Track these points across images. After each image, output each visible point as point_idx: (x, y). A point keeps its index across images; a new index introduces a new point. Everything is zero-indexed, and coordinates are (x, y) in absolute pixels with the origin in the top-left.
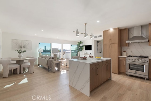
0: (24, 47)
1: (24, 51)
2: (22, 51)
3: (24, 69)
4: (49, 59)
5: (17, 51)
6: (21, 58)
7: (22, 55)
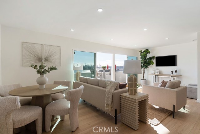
0: (46, 60)
1: (52, 69)
2: (46, 68)
3: (53, 119)
4: (115, 90)
5: (35, 67)
6: (45, 87)
7: (47, 79)
